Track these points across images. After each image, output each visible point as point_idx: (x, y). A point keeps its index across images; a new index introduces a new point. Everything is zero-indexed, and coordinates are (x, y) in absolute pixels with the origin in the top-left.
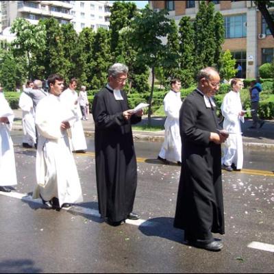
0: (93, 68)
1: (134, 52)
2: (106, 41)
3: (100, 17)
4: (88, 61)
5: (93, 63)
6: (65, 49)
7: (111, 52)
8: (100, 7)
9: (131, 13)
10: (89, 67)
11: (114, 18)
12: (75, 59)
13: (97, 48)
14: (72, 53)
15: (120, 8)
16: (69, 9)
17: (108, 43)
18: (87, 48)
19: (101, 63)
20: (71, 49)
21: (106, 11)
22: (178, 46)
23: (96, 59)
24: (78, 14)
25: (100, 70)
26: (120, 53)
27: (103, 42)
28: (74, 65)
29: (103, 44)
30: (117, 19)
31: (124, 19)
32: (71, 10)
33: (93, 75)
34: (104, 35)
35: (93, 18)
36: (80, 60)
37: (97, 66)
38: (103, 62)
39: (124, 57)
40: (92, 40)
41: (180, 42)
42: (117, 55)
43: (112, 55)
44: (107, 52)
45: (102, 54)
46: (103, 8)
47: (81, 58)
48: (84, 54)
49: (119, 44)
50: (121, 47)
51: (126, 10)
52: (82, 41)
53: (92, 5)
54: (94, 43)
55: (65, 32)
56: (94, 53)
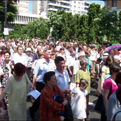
0: (80, 32)
1: (98, 26)
2: (86, 20)
3: (82, 8)
4: (78, 28)
5: (80, 30)
6: (68, 23)
8: (83, 4)
10: (78, 31)
11: (90, 11)
12: (72, 27)
13: (82, 23)
14: (71, 25)
15: (93, 7)
16: (69, 4)
17: (87, 21)
18: (78, 23)
19: (83, 30)
20: (70, 23)
21: (85, 5)
22: (118, 24)
23: (81, 28)
24: (73, 7)
25: (82, 32)
26: (92, 27)
27: (84, 20)
28: (71, 30)
29: (84, 21)
30: (92, 12)
31: (94, 12)
32: (70, 5)
33: (79, 35)
34: (85, 18)
35: (79, 8)
37: (81, 31)
38: (84, 29)
39: (94, 28)
40: (79, 19)
41: (119, 22)
42: (91, 27)
43: (89, 27)
44: (86, 25)
45: (84, 26)
46: (84, 4)
47: (75, 27)
48: (76, 26)
50: (93, 24)
51: (95, 8)
52: (75, 20)
53: (79, 3)
54: (81, 21)
55: (68, 16)
56: (80, 25)
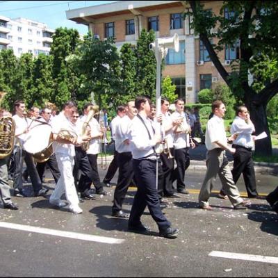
0: (34, 95)
1: (77, 79)
2: (47, 67)
3: (38, 42)
4: (29, 87)
5: (34, 89)
6: (5, 75)
7: (54, 78)
8: (38, 32)
9: (74, 40)
10: (30, 93)
11: (57, 45)
12: (15, 85)
13: (38, 73)
14: (12, 79)
15: (62, 35)
16: (6, 34)
17: (49, 69)
18: (28, 74)
19: (41, 89)
20: (11, 74)
21: (44, 36)
22: (120, 73)
23: (36, 85)
24: (15, 39)
25: (41, 96)
26: (63, 80)
27: (44, 68)
28: (14, 92)
29: (43, 70)
30: (60, 45)
31: (66, 46)
32: (8, 35)
33: (33, 102)
34: (44, 61)
35: (30, 43)
36: (21, 86)
37: (38, 92)
38: (44, 89)
39: (67, 83)
40: (31, 66)
41: (122, 69)
42: (59, 81)
43: (55, 82)
44: (48, 78)
45: (43, 80)
46: (41, 33)
47: (22, 84)
48: (25, 80)
49: (62, 71)
50: (64, 73)
51: (68, 36)
52: (22, 66)
53: (30, 30)
54: (35, 69)
55: (5, 57)
56: (34, 79)
